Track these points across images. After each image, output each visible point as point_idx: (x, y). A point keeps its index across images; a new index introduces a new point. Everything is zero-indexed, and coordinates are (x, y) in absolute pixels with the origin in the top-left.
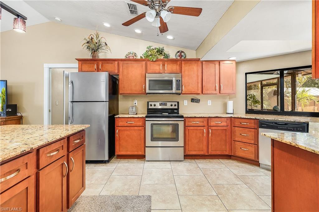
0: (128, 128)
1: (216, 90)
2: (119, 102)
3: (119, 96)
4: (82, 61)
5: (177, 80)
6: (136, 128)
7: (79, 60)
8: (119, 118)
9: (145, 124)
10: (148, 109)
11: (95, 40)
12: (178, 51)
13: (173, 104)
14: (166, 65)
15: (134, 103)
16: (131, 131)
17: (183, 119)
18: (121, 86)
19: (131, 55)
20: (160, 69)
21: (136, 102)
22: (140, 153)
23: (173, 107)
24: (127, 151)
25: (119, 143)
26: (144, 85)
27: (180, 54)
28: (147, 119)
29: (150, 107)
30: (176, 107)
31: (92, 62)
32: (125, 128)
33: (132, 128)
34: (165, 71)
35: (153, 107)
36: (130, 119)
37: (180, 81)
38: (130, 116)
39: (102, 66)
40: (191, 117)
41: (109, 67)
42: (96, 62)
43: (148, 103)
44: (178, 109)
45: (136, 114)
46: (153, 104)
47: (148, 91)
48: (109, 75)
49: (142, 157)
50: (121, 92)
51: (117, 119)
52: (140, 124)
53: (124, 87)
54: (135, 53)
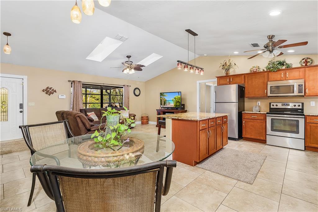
0: (252, 120)
2: (245, 103)
3: (245, 98)
4: (219, 78)
5: (299, 85)
6: (258, 121)
7: (217, 77)
8: (245, 113)
9: (266, 119)
10: (270, 108)
11: (228, 64)
12: (304, 58)
13: (297, 104)
14: (287, 73)
15: (258, 104)
16: (254, 122)
17: (304, 117)
18: (246, 91)
19: (255, 68)
20: (281, 77)
21: (259, 103)
22: (262, 138)
23: (297, 107)
24: (252, 135)
25: (246, 130)
26: (266, 91)
27: (305, 60)
28: (267, 115)
29: (272, 107)
30: (301, 107)
31: (226, 78)
32: (249, 120)
33: (255, 121)
34: (286, 78)
35: (275, 107)
36: (253, 114)
37: (302, 85)
38: (253, 112)
39: (232, 79)
40: (313, 116)
41: (238, 80)
42: (228, 77)
43: (270, 103)
44: (302, 109)
45: (259, 112)
46: (275, 104)
47: (269, 94)
48: (238, 85)
49: (264, 142)
50: (246, 95)
51: (244, 114)
52: (262, 118)
53: (249, 93)
54: (258, 67)
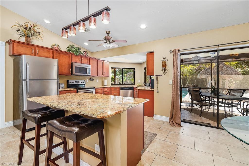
1: (103, 75)
4: (17, 43)
5: (89, 68)
17: (95, 89)
19: (56, 46)
26: (70, 69)
27: (85, 52)
29: (70, 84)
34: (82, 62)
39: (39, 52)
41: (45, 53)
42: (33, 47)
47: (74, 73)
54: (59, 46)
